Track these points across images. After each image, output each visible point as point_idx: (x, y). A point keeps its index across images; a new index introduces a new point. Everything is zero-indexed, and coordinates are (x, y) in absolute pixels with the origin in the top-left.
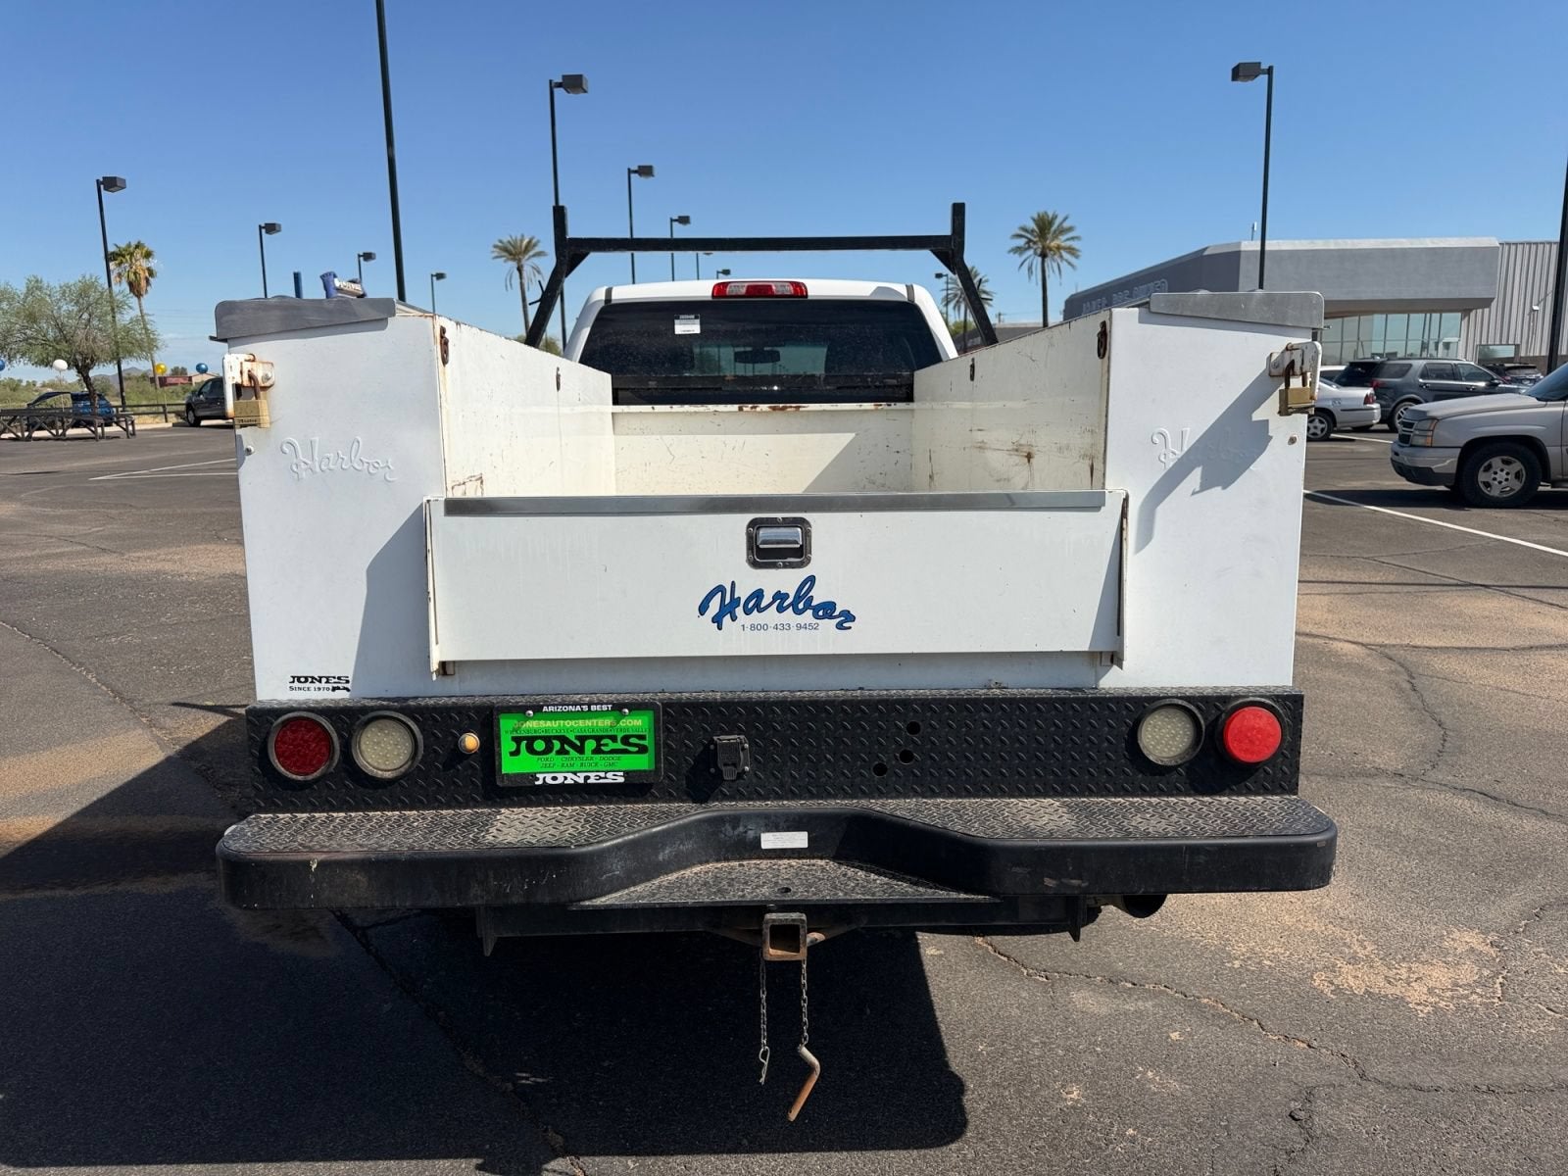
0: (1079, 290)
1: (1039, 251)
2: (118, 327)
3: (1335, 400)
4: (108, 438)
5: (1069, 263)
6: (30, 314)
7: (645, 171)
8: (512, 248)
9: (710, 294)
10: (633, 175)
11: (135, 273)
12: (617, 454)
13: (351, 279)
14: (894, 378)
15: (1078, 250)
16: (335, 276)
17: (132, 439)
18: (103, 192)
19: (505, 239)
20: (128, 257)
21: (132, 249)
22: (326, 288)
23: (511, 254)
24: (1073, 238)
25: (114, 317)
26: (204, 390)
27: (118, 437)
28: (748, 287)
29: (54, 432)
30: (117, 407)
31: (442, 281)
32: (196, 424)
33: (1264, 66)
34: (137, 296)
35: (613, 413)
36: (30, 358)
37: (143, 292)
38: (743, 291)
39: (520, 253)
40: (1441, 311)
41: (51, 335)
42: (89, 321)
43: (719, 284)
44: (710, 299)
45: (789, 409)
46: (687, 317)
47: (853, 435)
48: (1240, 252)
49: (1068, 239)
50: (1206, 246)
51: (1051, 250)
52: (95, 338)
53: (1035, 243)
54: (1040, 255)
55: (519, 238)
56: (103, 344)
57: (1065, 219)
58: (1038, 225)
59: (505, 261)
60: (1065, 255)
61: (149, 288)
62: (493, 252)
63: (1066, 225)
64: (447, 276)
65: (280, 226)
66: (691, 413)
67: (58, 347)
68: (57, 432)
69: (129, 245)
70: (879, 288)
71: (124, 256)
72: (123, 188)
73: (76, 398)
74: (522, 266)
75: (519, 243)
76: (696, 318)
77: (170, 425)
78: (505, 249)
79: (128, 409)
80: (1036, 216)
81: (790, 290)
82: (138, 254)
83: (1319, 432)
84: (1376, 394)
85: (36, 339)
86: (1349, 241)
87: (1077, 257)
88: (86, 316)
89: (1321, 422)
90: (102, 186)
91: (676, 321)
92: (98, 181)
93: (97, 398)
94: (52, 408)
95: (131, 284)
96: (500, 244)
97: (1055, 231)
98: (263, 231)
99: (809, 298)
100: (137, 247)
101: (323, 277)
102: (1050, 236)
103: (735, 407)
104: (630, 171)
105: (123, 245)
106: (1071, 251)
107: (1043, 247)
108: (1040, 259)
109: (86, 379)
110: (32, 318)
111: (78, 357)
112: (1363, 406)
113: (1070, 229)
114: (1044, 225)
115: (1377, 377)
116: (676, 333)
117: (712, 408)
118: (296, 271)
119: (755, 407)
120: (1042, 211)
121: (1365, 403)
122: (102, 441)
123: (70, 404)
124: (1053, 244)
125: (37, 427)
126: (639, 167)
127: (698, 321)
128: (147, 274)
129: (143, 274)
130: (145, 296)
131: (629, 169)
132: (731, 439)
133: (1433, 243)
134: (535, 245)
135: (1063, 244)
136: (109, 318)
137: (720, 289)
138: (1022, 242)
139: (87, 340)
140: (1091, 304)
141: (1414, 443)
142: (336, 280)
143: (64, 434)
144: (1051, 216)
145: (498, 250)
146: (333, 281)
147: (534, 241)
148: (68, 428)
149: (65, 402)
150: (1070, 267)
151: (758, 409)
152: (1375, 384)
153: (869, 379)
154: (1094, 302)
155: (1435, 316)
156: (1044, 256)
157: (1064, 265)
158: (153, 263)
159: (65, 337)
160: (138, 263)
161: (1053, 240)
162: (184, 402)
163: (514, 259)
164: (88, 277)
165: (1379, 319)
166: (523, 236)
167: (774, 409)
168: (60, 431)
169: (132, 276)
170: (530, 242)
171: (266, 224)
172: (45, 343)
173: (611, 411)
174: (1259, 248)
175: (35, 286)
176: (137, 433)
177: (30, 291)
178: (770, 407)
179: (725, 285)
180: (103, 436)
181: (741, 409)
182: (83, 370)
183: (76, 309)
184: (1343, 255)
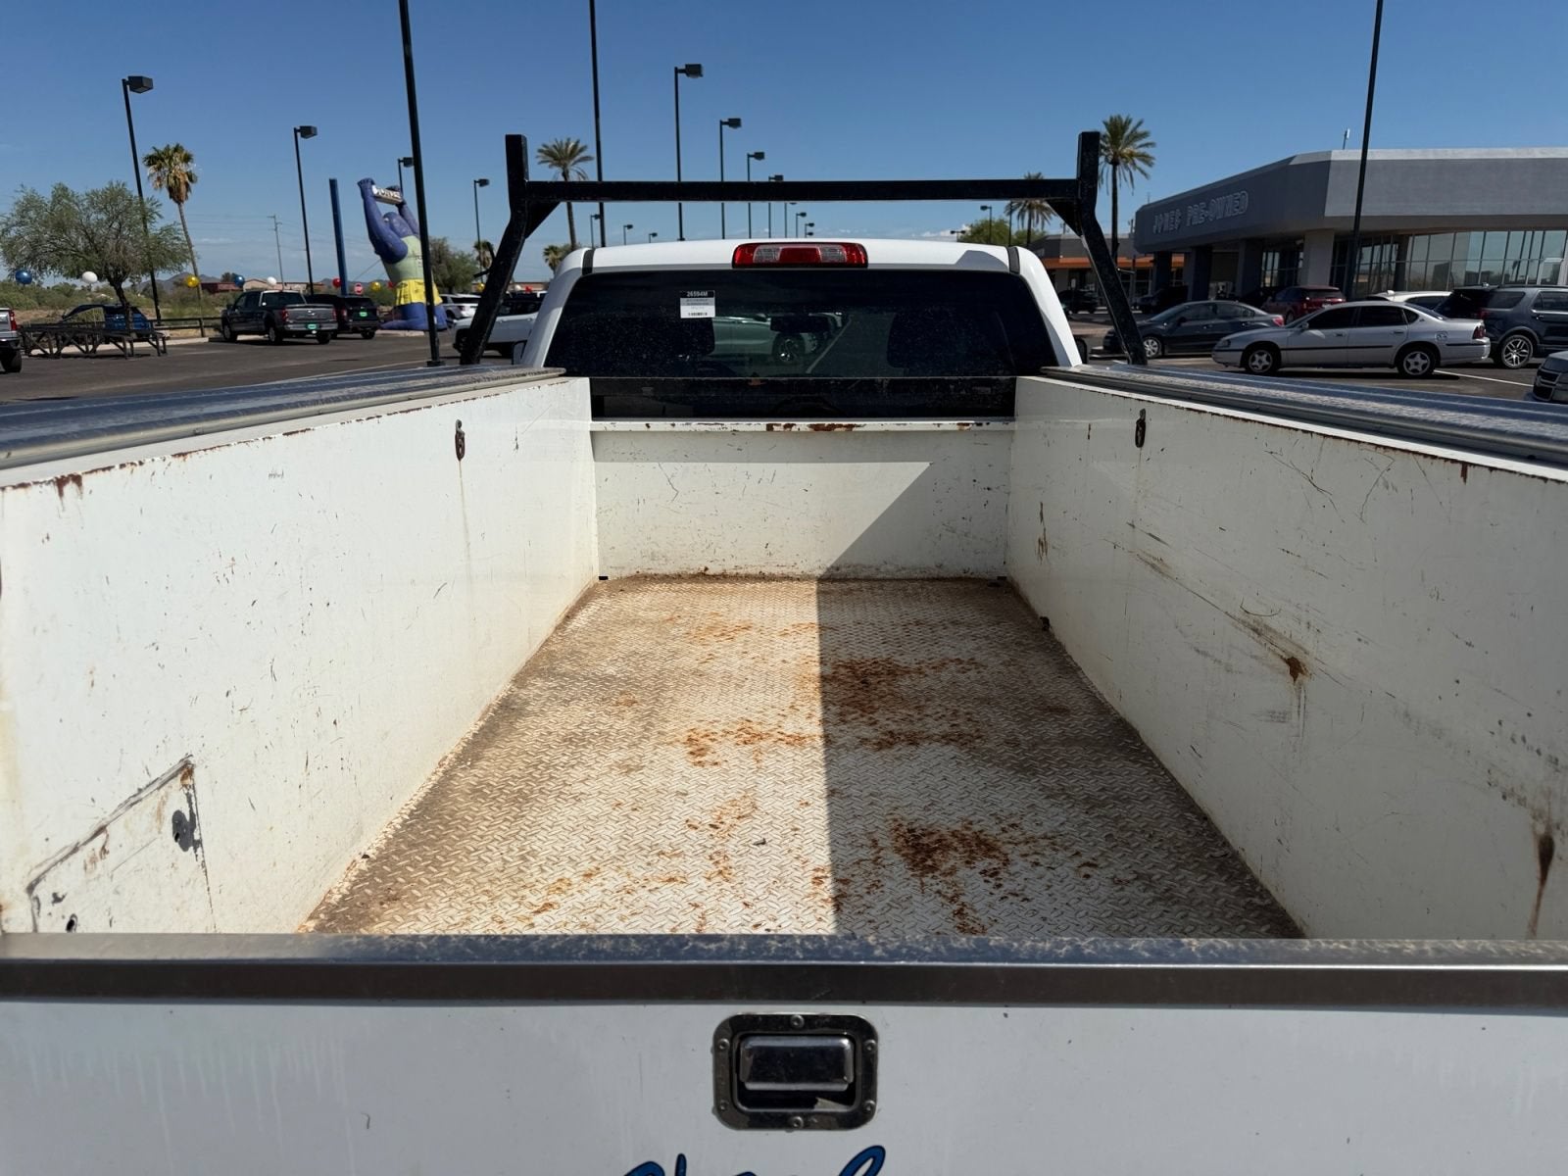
0: (1152, 201)
1: (1110, 158)
2: (150, 237)
3: (1442, 333)
4: (139, 356)
5: (1142, 172)
6: (59, 223)
7: (694, 70)
8: (556, 152)
9: (729, 260)
10: (679, 75)
11: (175, 178)
12: (598, 487)
13: (389, 185)
14: (987, 386)
15: (1153, 158)
16: (373, 183)
17: (163, 357)
18: (130, 93)
19: (550, 144)
20: (167, 161)
21: (170, 152)
22: (363, 195)
23: (555, 158)
24: (1147, 145)
25: (146, 227)
26: (239, 304)
27: (149, 355)
28: (784, 250)
29: (84, 347)
30: (151, 321)
31: (485, 188)
32: (232, 339)
34: (177, 202)
35: (592, 433)
36: (60, 269)
37: (183, 198)
38: (778, 256)
39: (565, 158)
40: (1544, 229)
41: (81, 245)
42: (119, 231)
43: (742, 247)
44: (731, 268)
45: (837, 430)
46: (698, 294)
47: (926, 465)
48: (1330, 161)
49: (1141, 146)
50: (1291, 155)
51: (1123, 157)
52: (125, 249)
53: (1106, 148)
54: (1111, 162)
55: (565, 141)
56: (135, 256)
57: (1140, 124)
58: (1110, 131)
59: (550, 167)
60: (1139, 163)
61: (189, 194)
62: (537, 157)
63: (1140, 130)
64: (491, 183)
65: (315, 129)
66: (701, 433)
67: (88, 258)
68: (87, 348)
69: (167, 149)
70: (969, 253)
71: (163, 160)
72: (150, 89)
73: (110, 311)
74: (568, 172)
75: (564, 147)
76: (710, 295)
77: (206, 340)
78: (550, 153)
79: (162, 323)
80: (1108, 120)
81: (843, 253)
82: (177, 158)
83: (1420, 368)
84: (1486, 328)
85: (66, 249)
86: (1450, 151)
87: (1150, 165)
88: (115, 225)
89: (1423, 358)
90: (128, 87)
91: (682, 300)
92: (124, 80)
93: (131, 312)
94: (84, 322)
95: (170, 189)
96: (544, 149)
97: (1128, 137)
98: (299, 134)
99: (869, 268)
100: (176, 150)
101: (360, 184)
102: (1122, 141)
103: (760, 425)
104: (677, 71)
105: (161, 148)
106: (1145, 158)
107: (1115, 153)
108: (1111, 167)
109: (120, 292)
110: (61, 227)
111: (111, 268)
112: (1472, 341)
113: (1145, 135)
114: (1117, 130)
115: (1486, 307)
116: (682, 317)
117: (730, 425)
118: (332, 178)
119: (791, 426)
120: (1114, 114)
121: (1474, 338)
122: (132, 359)
123: (102, 318)
124: (1125, 151)
125: (66, 342)
126: (687, 66)
128: (187, 180)
129: (184, 179)
130: (185, 202)
131: (676, 69)
132: (754, 468)
133: (1543, 153)
134: (581, 150)
135: (1136, 151)
136: (141, 227)
137: (744, 252)
139: (117, 251)
140: (1163, 216)
141: (1554, 398)
142: (374, 187)
143: (94, 350)
144: (1124, 119)
145: (543, 155)
146: (371, 189)
147: (580, 146)
148: (100, 343)
149: (98, 316)
150: (1143, 176)
151: (794, 429)
152: (1483, 313)
153: (952, 387)
154: (1167, 214)
155: (1539, 234)
156: (1115, 163)
157: (1136, 174)
158: (192, 167)
159: (95, 246)
160: (177, 167)
161: (1126, 146)
162: (220, 316)
163: (559, 165)
164: (115, 184)
165: (1476, 236)
166: (569, 140)
167: (816, 428)
168: (91, 347)
169: (172, 181)
170: (575, 146)
171: (301, 127)
172: (76, 254)
173: (589, 429)
174: (1360, 158)
175: (61, 193)
176: (168, 349)
177: (57, 199)
178: (811, 426)
179: (751, 247)
180: (133, 354)
181: (770, 428)
182: (116, 282)
183: (105, 218)
184: (1442, 165)
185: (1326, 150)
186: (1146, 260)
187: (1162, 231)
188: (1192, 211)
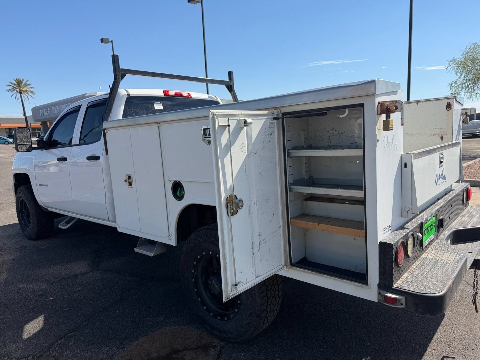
0: (37, 105)
1: (18, 91)
5: (31, 96)
9: (163, 94)
15: (34, 92)
24: (31, 88)
33: (110, 40)
38: (174, 94)
43: (165, 91)
44: (164, 96)
46: (157, 102)
50: (85, 93)
51: (23, 91)
53: (16, 88)
54: (19, 93)
57: (27, 81)
58: (17, 82)
60: (30, 94)
63: (28, 83)
70: (209, 96)
80: (15, 79)
81: (187, 95)
87: (34, 94)
91: (155, 104)
97: (24, 85)
99: (192, 98)
102: (22, 86)
106: (31, 92)
107: (20, 90)
113: (30, 85)
114: (19, 83)
116: (155, 108)
120: (17, 77)
127: (161, 104)
135: (28, 90)
137: (166, 93)
138: (10, 88)
144: (21, 79)
154: (44, 110)
156: (21, 93)
157: (29, 97)
161: (23, 88)
185: (96, 92)
186: (38, 125)
187: (43, 115)
188: (53, 109)
